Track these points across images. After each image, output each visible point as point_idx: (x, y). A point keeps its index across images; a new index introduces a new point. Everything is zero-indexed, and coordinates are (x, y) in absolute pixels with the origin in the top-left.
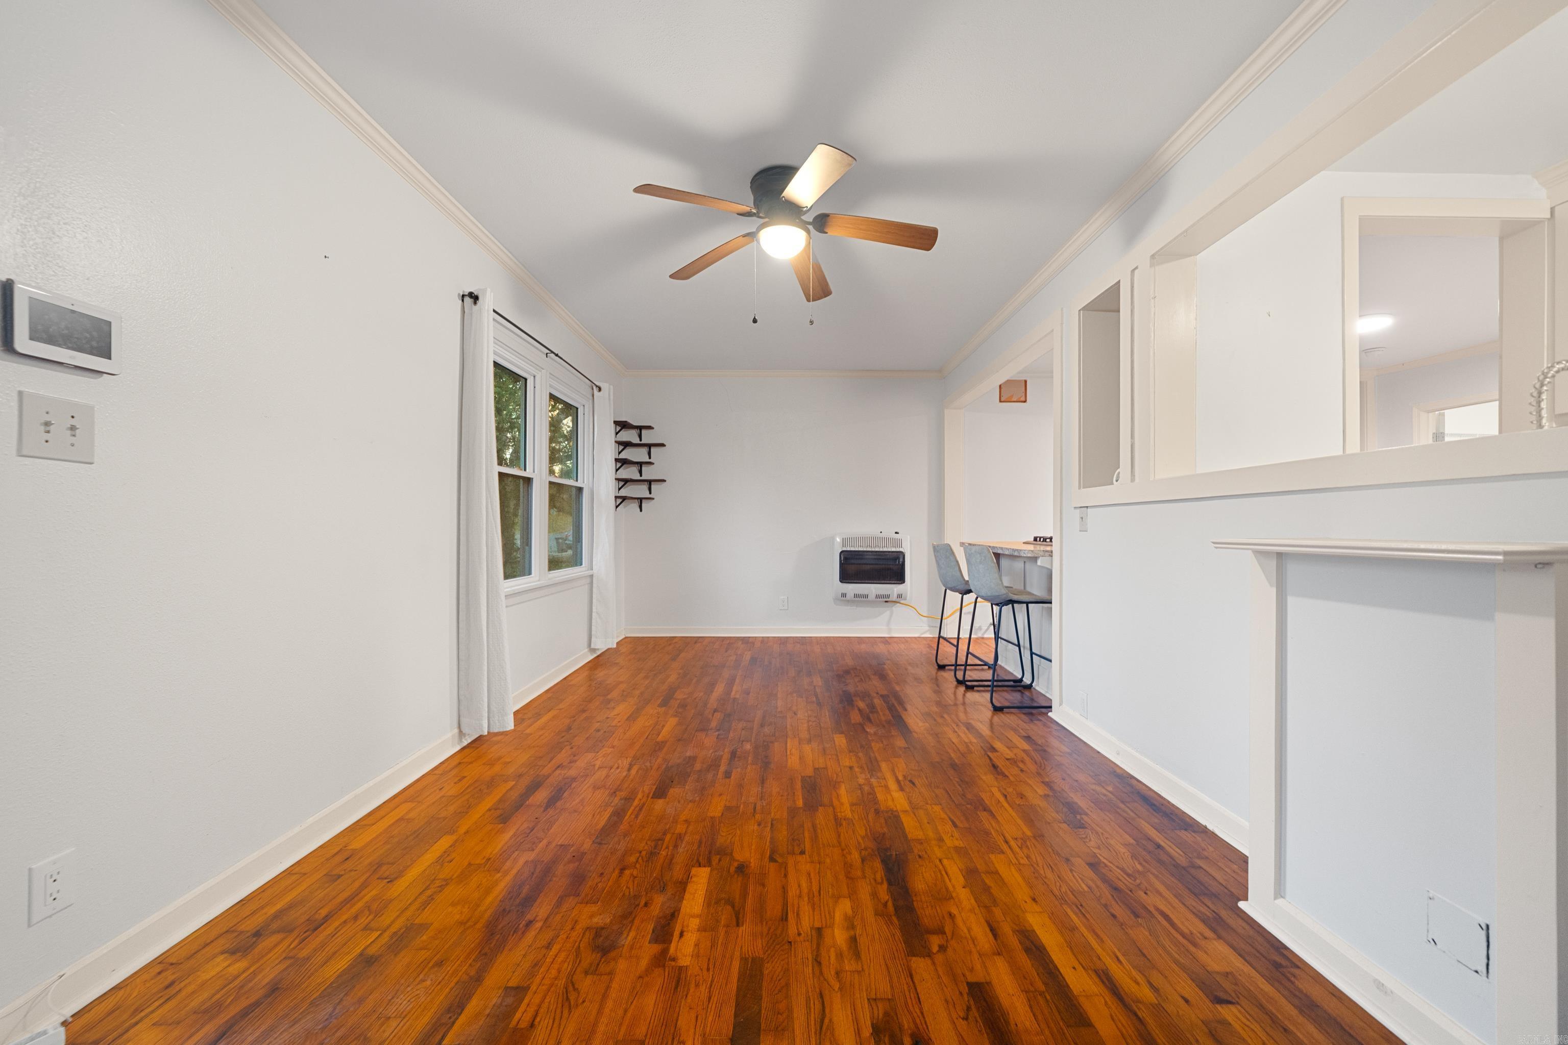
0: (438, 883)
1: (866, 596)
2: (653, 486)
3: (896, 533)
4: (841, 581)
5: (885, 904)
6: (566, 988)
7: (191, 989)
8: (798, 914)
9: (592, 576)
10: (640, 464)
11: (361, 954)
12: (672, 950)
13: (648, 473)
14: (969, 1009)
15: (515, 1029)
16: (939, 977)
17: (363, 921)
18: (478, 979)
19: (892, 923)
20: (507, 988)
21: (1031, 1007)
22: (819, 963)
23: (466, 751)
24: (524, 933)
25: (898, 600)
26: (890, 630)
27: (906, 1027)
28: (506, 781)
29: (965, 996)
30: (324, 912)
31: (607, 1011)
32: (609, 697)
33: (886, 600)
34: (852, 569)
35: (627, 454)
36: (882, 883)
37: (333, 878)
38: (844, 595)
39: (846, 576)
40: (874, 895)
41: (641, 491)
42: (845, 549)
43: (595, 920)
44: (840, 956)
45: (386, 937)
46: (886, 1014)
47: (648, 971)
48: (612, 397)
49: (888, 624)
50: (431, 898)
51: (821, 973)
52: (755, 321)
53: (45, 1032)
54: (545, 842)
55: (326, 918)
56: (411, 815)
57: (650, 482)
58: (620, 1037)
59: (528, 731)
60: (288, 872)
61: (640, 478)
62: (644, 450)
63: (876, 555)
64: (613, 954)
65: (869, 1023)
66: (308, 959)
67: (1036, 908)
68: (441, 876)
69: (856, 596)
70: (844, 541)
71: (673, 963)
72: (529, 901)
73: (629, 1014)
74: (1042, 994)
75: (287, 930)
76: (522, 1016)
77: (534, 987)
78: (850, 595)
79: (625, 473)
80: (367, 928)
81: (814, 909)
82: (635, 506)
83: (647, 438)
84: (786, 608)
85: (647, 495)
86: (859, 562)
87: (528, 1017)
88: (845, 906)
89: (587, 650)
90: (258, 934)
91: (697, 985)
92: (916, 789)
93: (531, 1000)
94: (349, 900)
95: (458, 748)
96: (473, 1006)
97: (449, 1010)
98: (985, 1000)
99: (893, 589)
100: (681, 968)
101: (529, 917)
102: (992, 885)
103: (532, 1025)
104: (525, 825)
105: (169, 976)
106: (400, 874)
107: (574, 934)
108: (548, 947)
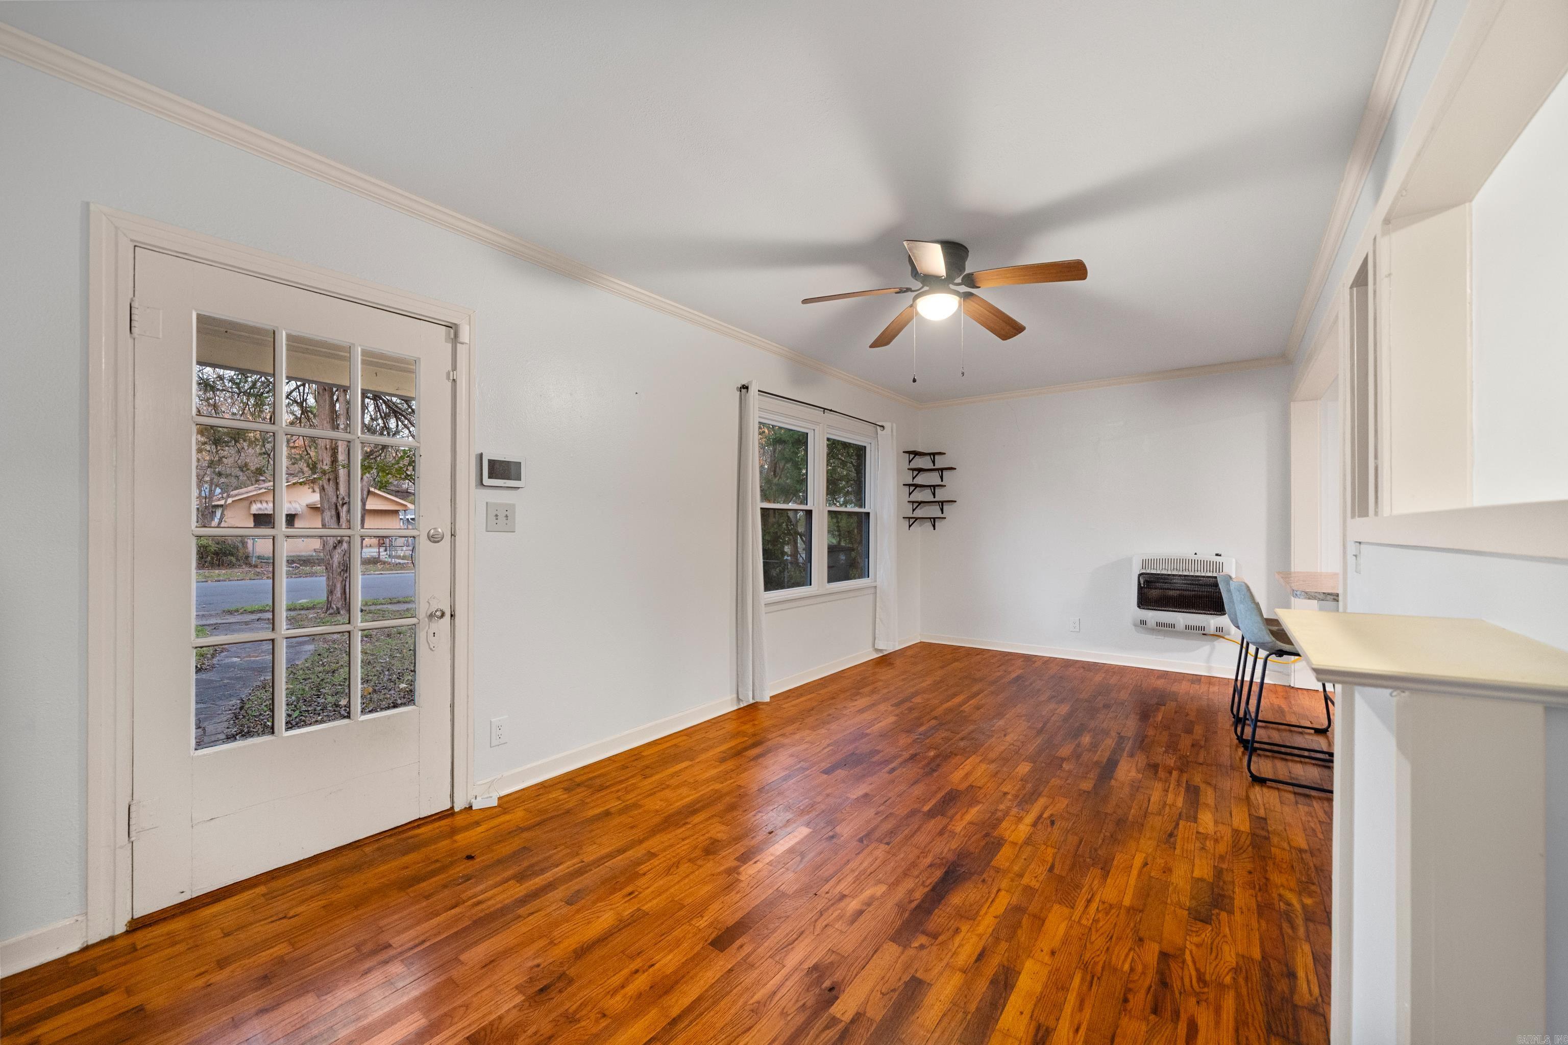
0: (663, 786)
1: (1173, 626)
2: (945, 507)
3: (1217, 555)
4: (1139, 607)
5: (911, 902)
6: (674, 864)
7: (542, 800)
8: (840, 881)
9: (876, 587)
10: (934, 487)
11: (607, 810)
12: (742, 869)
13: (941, 495)
14: (894, 990)
15: (637, 872)
16: (896, 962)
17: (620, 794)
18: (641, 842)
19: (901, 915)
20: (649, 852)
21: (944, 1015)
22: (821, 915)
23: (740, 711)
24: (680, 827)
25: (1218, 633)
26: (1210, 668)
27: (836, 976)
28: (744, 736)
29: (902, 982)
30: (608, 784)
31: (682, 883)
32: (861, 691)
33: (1202, 633)
34: (1154, 593)
35: (921, 479)
36: (925, 886)
37: (624, 767)
38: (1143, 622)
39: (1144, 601)
40: (911, 891)
41: (934, 511)
42: (1144, 571)
43: (719, 835)
44: (840, 917)
45: (623, 805)
46: (832, 963)
47: (719, 874)
48: (895, 433)
49: (1208, 659)
50: (655, 793)
51: (816, 921)
52: (914, 381)
53: (491, 797)
54: (732, 781)
55: (607, 787)
56: (681, 744)
57: (942, 504)
58: (676, 899)
59: (784, 706)
60: (609, 759)
61: (933, 499)
62: (936, 475)
63: (1185, 580)
64: (711, 857)
65: (814, 962)
66: (587, 803)
67: (1047, 959)
68: (667, 783)
69: (1158, 624)
70: (1145, 563)
71: (736, 875)
72: (695, 812)
73: (690, 890)
74: (966, 1013)
75: (589, 787)
76: (643, 868)
77: (660, 857)
78: (1151, 623)
79: (919, 496)
80: (619, 798)
81: (854, 882)
82: (929, 525)
83: (940, 462)
84: (1078, 630)
85: (939, 514)
86: (1166, 586)
87: (646, 869)
88: (881, 889)
89: (871, 649)
90: (579, 785)
91: (737, 893)
92: (1049, 829)
93: (655, 862)
94: (621, 782)
95: (735, 708)
96: (630, 853)
97: (617, 851)
98: (913, 993)
99: (1212, 621)
100: (738, 880)
101: (688, 820)
102: (1024, 927)
103: (644, 874)
104: (731, 767)
105: (541, 791)
106: (651, 776)
107: (701, 838)
108: (683, 840)
